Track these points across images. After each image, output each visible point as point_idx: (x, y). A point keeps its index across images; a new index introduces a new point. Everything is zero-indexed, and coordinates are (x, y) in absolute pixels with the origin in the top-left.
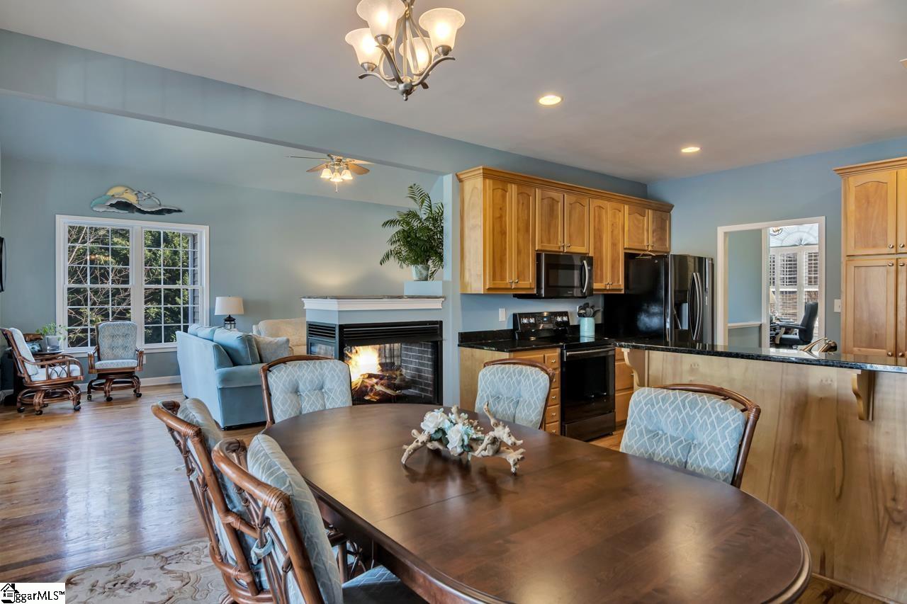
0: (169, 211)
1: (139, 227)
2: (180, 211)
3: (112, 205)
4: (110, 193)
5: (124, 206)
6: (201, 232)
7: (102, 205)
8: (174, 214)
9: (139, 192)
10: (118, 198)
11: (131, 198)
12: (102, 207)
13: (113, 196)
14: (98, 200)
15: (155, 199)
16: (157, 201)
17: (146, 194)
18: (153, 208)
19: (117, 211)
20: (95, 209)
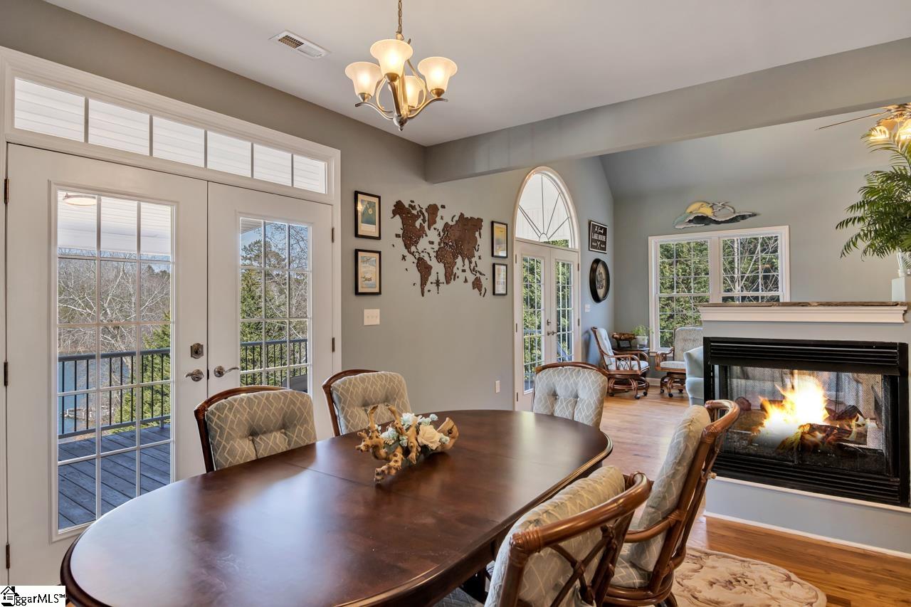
0: (743, 217)
1: (714, 237)
2: (754, 215)
3: (690, 221)
4: (689, 211)
5: (702, 220)
6: (781, 233)
7: (681, 222)
8: (749, 220)
9: (714, 204)
10: (696, 213)
11: (707, 212)
12: (681, 225)
13: (691, 212)
14: (679, 219)
15: (729, 208)
16: (731, 209)
17: (720, 205)
18: (728, 217)
19: (694, 225)
20: (676, 227)
